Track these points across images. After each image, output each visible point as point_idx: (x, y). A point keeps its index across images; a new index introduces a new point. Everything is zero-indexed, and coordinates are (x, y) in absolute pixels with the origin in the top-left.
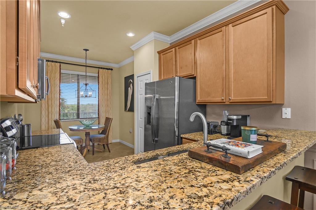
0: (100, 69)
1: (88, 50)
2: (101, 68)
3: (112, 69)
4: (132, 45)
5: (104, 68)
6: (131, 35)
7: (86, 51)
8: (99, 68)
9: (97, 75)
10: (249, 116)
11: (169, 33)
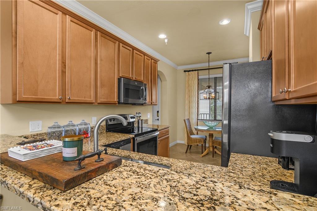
1: (211, 53)
7: (209, 54)
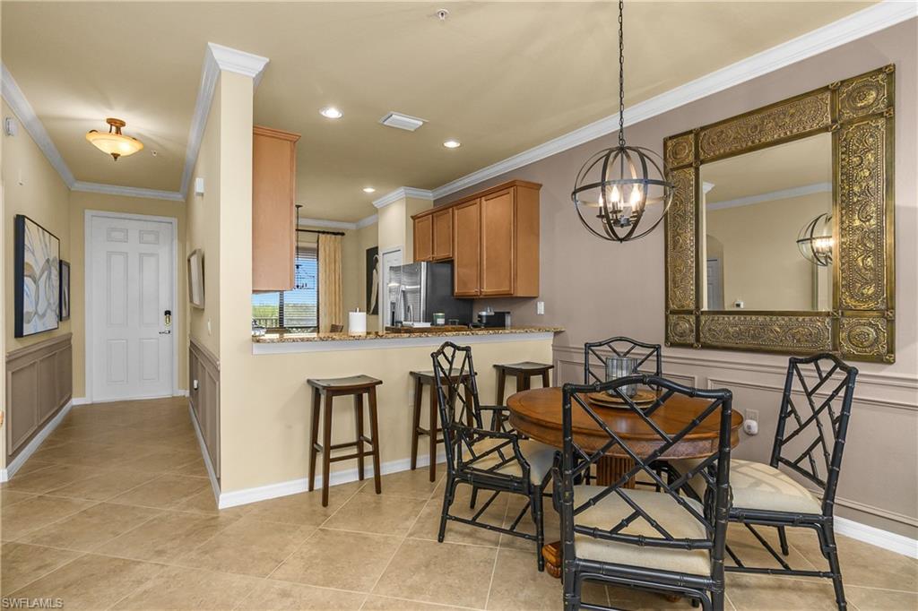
0: (320, 235)
2: (324, 233)
3: (343, 234)
4: (374, 200)
5: (328, 233)
6: (369, 190)
8: (319, 232)
9: (315, 245)
10: (509, 313)
11: (430, 185)
